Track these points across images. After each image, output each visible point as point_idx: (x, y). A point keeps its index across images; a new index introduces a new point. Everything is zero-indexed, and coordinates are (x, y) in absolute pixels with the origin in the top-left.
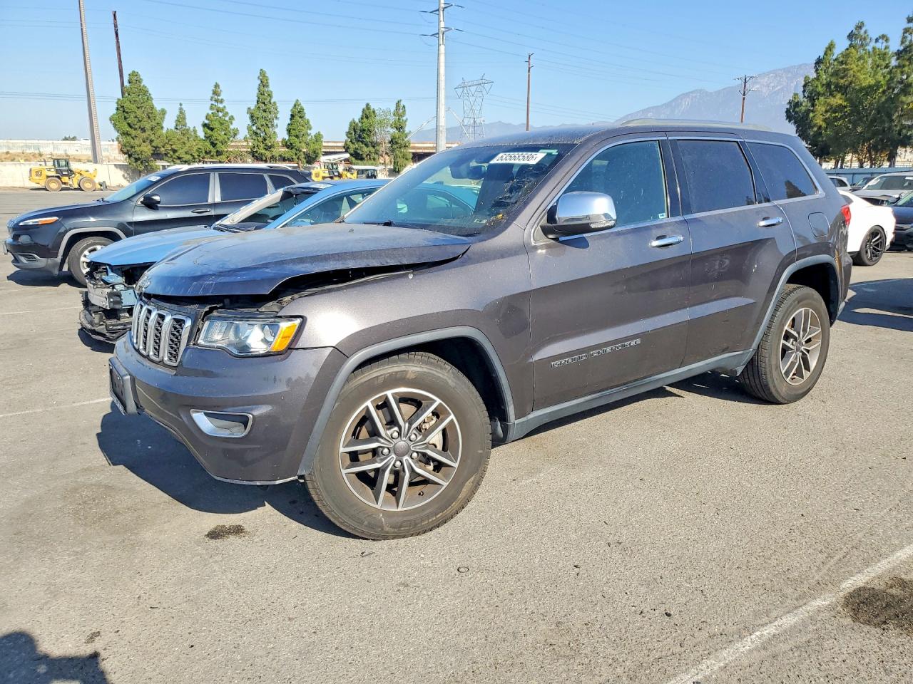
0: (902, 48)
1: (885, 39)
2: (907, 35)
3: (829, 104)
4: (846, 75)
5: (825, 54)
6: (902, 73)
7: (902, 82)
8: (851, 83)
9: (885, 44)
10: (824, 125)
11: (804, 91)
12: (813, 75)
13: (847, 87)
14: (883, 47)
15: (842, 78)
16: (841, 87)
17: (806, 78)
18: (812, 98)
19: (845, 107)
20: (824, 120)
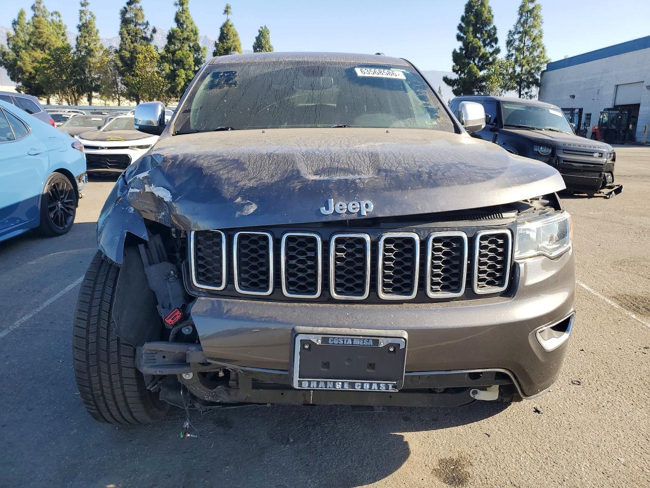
0: (81, 24)
1: (58, 15)
2: (82, 14)
3: (33, 57)
4: (41, 37)
5: (19, 18)
6: (85, 41)
7: (86, 47)
8: (46, 43)
9: (58, 18)
10: (33, 72)
11: (8, 44)
12: (12, 33)
13: (44, 45)
14: (58, 21)
15: (39, 38)
16: (39, 45)
17: (8, 34)
18: (16, 49)
19: (50, 60)
20: (34, 68)
